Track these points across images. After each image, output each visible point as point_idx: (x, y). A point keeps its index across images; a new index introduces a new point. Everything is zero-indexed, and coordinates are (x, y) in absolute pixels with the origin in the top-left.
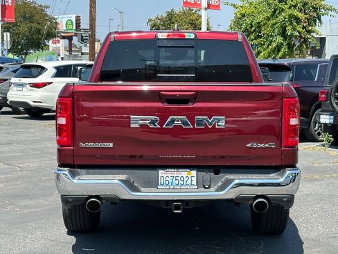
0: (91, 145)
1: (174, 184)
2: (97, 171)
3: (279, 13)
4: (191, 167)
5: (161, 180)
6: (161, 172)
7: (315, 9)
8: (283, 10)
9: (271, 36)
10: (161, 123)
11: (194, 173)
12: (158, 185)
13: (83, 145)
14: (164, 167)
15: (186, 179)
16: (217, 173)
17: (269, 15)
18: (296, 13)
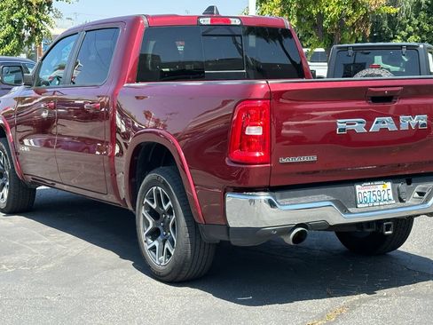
0: (290, 160)
1: (372, 201)
4: (386, 179)
5: (359, 198)
6: (358, 187)
10: (368, 127)
11: (389, 185)
12: (356, 204)
13: (284, 161)
14: (361, 181)
15: (382, 193)
16: (409, 183)
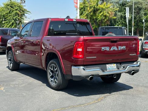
0: (89, 58)
1: (111, 69)
2: (89, 66)
3: (12, 12)
4: (114, 63)
5: (107, 68)
6: (107, 65)
7: (23, 11)
8: (13, 11)
9: (10, 20)
10: (110, 49)
11: (115, 65)
13: (88, 58)
14: (108, 64)
15: (113, 67)
16: (120, 64)
17: (8, 12)
18: (17, 11)
